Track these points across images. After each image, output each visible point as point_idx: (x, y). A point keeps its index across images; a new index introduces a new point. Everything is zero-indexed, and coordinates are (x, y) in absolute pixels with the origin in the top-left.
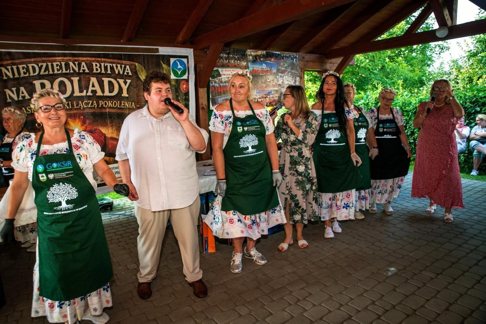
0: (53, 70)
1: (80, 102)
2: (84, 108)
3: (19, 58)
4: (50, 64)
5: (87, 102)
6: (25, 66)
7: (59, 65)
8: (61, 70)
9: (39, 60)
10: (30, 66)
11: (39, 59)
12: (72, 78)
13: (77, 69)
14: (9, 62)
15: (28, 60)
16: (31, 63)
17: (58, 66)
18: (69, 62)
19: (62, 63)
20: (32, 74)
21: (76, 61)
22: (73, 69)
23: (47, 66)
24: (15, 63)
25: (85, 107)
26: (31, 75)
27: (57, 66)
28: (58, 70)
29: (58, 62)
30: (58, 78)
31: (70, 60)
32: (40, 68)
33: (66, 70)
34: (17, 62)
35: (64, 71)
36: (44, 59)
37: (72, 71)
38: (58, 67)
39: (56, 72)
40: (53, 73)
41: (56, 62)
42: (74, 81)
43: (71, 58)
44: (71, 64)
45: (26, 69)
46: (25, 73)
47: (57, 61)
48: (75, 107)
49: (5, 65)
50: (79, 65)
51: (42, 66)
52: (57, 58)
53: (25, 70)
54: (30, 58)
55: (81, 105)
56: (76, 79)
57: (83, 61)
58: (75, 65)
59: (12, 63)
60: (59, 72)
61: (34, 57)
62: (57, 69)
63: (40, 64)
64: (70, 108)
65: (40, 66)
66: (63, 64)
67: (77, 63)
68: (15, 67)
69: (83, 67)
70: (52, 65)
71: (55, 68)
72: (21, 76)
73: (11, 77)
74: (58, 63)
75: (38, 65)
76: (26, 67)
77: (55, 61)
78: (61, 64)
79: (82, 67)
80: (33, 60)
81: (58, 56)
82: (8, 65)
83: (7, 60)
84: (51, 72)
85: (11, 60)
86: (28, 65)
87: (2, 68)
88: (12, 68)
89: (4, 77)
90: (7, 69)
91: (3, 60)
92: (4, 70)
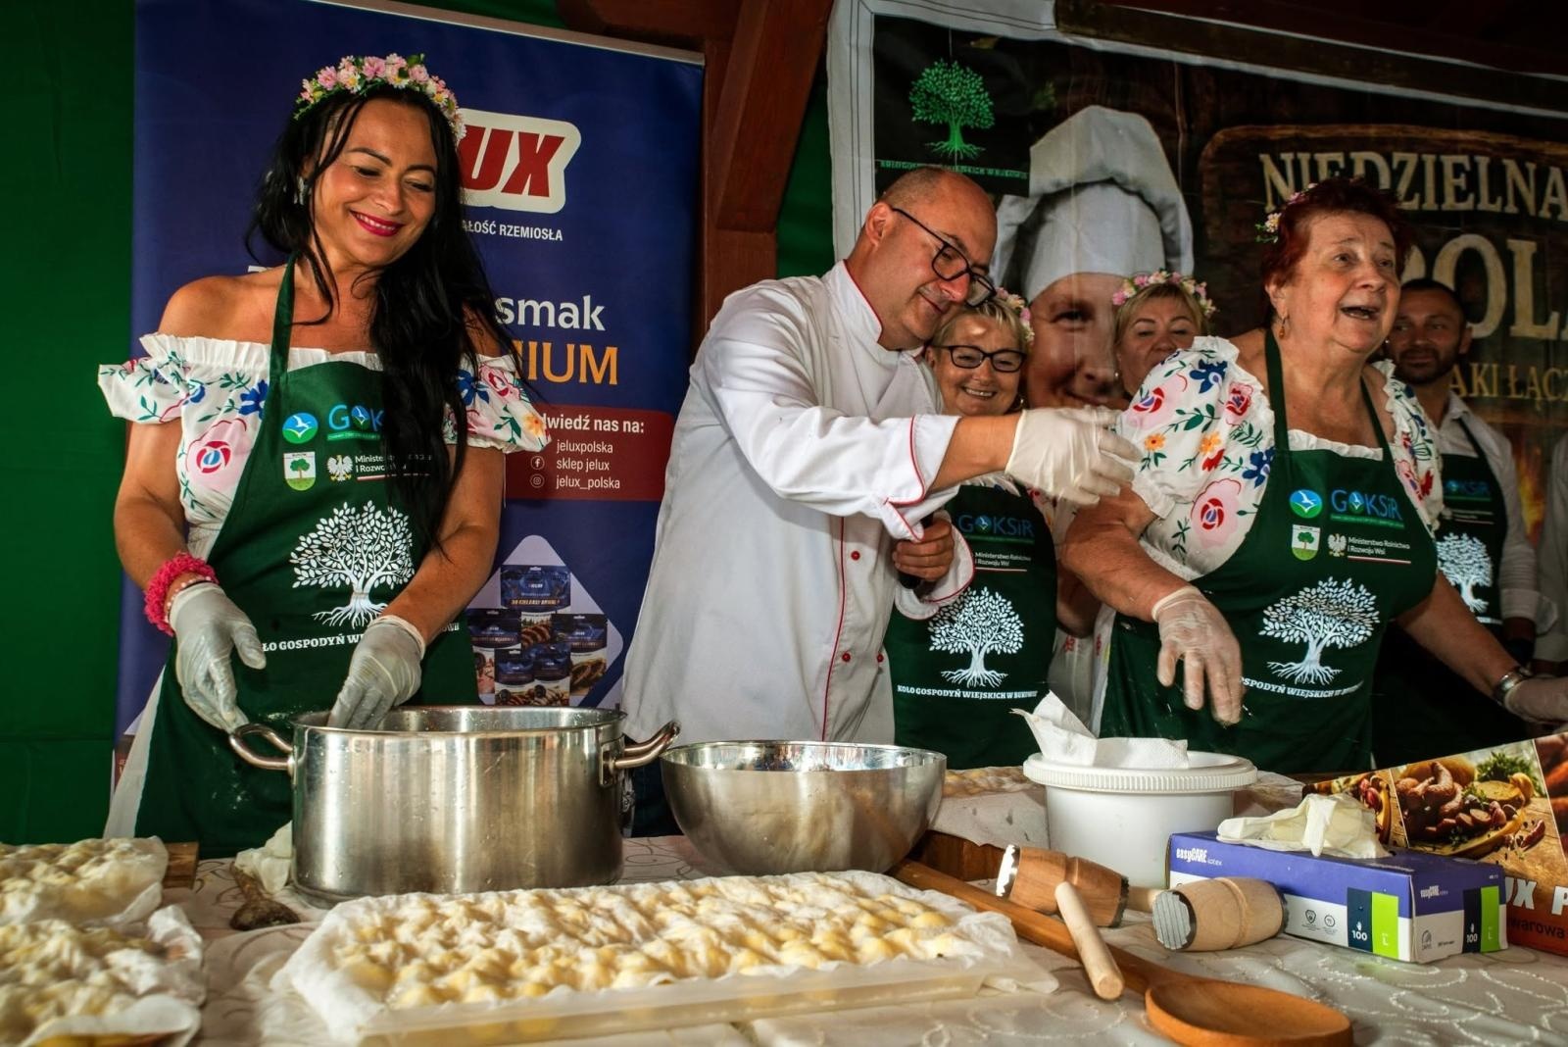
0: (1440, 198)
1: (1533, 370)
2: (1546, 405)
3: (1325, 120)
4: (1429, 159)
5: (1559, 372)
6: (1338, 157)
7: (1468, 167)
8: (1471, 197)
9: (1395, 134)
10: (1359, 159)
11: (1394, 130)
12: (1514, 244)
13: (1530, 199)
14: (1291, 131)
15: (1356, 130)
16: (1363, 144)
17: (1463, 175)
18: (1506, 162)
19: (1478, 158)
21: (1531, 155)
22: (1519, 200)
23: (1420, 167)
24: (1308, 140)
25: (1551, 398)
27: (1456, 176)
28: (1460, 196)
29: (1464, 152)
30: (1457, 235)
31: (1508, 151)
32: (1396, 175)
33: (1492, 200)
34: (1312, 135)
35: (1484, 205)
36: (1415, 131)
37: (1511, 209)
38: (1462, 182)
39: (1450, 202)
40: (1435, 207)
41: (1455, 152)
42: (1517, 259)
43: (1514, 141)
44: (1511, 167)
47: (1460, 146)
48: (1514, 396)
49: (1273, 143)
50: (1542, 177)
51: (1403, 164)
52: (1461, 135)
54: (1364, 120)
55: (1537, 389)
56: (1524, 250)
57: (1556, 161)
58: (1525, 172)
59: (1296, 138)
60: (1463, 206)
61: (1378, 120)
62: (1457, 189)
63: (1397, 157)
64: (1495, 395)
65: (1395, 165)
66: (1483, 162)
67: (1531, 167)
68: (1304, 158)
69: (1555, 193)
70: (1439, 167)
71: (1450, 182)
74: (1463, 159)
75: (1389, 159)
76: (1341, 163)
77: (1451, 147)
78: (1474, 165)
79: (1549, 190)
80: (1372, 131)
81: (1466, 128)
82: (1286, 145)
83: (1285, 122)
84: (1430, 204)
85: (1296, 120)
86: (1353, 155)
87: (1265, 158)
88: (1296, 164)
89: (1266, 201)
90: (1281, 166)
91: (1270, 121)
92: (1270, 171)
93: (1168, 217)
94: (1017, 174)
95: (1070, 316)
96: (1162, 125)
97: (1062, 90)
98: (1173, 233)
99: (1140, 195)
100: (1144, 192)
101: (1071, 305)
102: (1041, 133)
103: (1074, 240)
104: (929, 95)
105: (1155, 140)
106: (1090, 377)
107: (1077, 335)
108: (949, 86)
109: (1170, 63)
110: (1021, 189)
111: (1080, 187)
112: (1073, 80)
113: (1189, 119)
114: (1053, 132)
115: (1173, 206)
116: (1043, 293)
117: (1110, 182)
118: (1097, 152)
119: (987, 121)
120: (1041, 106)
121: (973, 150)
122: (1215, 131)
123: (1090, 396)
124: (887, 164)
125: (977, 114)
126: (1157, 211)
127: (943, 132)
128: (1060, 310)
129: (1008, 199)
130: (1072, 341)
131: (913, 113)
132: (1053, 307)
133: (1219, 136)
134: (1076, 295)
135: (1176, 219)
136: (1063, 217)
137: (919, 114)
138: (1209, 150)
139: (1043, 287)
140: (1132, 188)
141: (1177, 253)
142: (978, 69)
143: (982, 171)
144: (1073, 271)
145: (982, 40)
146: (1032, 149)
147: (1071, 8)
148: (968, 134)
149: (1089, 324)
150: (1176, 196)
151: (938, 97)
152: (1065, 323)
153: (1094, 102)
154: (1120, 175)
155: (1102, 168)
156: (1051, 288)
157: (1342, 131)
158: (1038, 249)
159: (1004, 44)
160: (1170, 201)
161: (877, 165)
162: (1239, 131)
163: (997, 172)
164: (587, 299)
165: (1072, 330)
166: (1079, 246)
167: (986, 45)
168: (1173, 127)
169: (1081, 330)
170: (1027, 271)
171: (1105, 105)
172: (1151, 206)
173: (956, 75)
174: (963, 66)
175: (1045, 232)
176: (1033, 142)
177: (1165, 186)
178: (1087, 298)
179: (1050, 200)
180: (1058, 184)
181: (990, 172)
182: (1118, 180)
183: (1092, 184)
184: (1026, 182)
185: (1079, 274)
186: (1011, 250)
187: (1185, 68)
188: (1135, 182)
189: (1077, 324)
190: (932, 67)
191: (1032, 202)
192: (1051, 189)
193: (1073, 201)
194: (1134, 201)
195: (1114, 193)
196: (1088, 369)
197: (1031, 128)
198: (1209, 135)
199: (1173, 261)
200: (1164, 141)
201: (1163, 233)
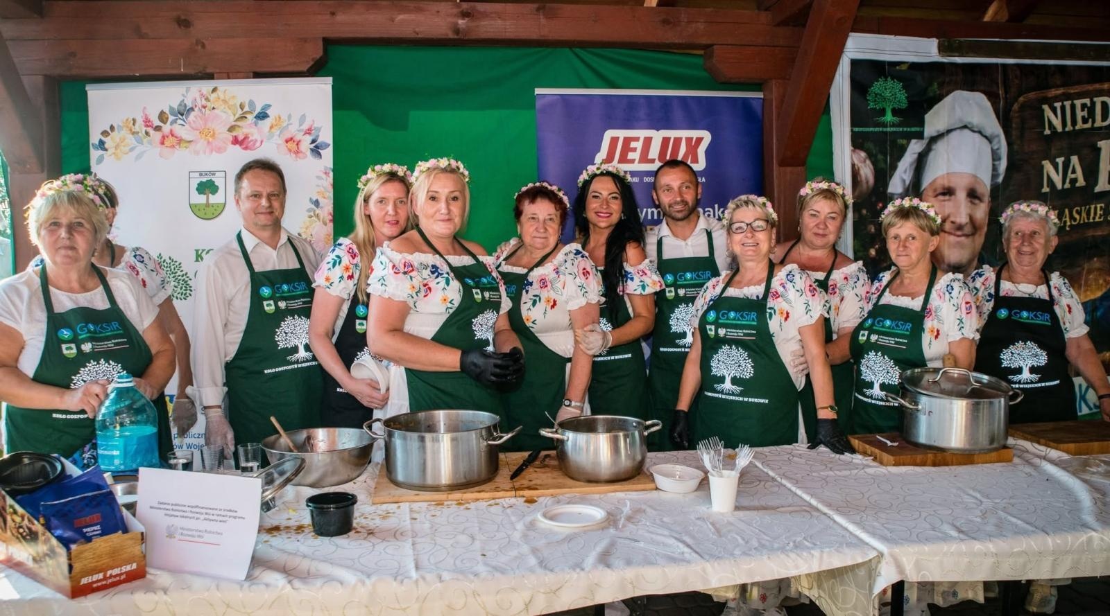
3: (1079, 83)
6: (1087, 101)
10: (1098, 100)
14: (1060, 91)
15: (1097, 86)
16: (1101, 93)
20: (1099, 123)
24: (1070, 94)
26: (1096, 125)
34: (1072, 91)
45: (1089, 108)
46: (1085, 121)
49: (1052, 98)
53: (1085, 113)
54: (1101, 81)
59: (1064, 94)
68: (1068, 104)
72: (1077, 128)
73: (1060, 129)
76: (1089, 105)
80: (1106, 86)
82: (1057, 99)
83: (1058, 87)
85: (1063, 85)
86: (1095, 99)
87: (1046, 107)
88: (1063, 108)
89: (1045, 129)
90: (1054, 110)
91: (1049, 87)
92: (1048, 112)
93: (995, 141)
94: (918, 129)
95: (943, 194)
96: (992, 97)
97: (941, 85)
98: (998, 149)
99: (980, 132)
100: (982, 131)
101: (944, 189)
102: (930, 107)
103: (946, 156)
104: (876, 94)
105: (988, 104)
106: (953, 222)
107: (946, 203)
108: (886, 89)
109: (996, 65)
110: (920, 136)
111: (949, 131)
112: (947, 80)
113: (1006, 92)
114: (936, 107)
115: (998, 136)
116: (930, 184)
117: (965, 127)
118: (958, 113)
119: (904, 105)
120: (931, 94)
121: (896, 119)
122: (1019, 96)
123: (953, 231)
124: (856, 129)
125: (899, 101)
126: (989, 139)
127: (882, 112)
128: (938, 192)
129: (913, 141)
130: (944, 206)
131: (868, 105)
132: (935, 190)
133: (1021, 99)
134: (947, 184)
135: (999, 142)
136: (940, 146)
137: (871, 105)
138: (1016, 107)
139: (930, 181)
140: (976, 129)
141: (1000, 159)
142: (900, 80)
143: (901, 129)
144: (945, 172)
145: (902, 65)
146: (927, 116)
147: (946, 44)
148: (895, 112)
149: (953, 197)
150: (999, 131)
151: (881, 95)
152: (941, 198)
153: (957, 89)
154: (969, 123)
155: (961, 121)
156: (934, 181)
157: (1090, 87)
158: (928, 163)
159: (914, 66)
160: (996, 133)
161: (852, 131)
162: (1032, 95)
163: (909, 129)
164: (716, 206)
165: (944, 201)
166: (948, 159)
167: (904, 67)
168: (997, 96)
169: (949, 200)
170: (922, 174)
171: (963, 90)
172: (986, 137)
173: (890, 83)
174: (892, 79)
175: (932, 155)
176: (926, 112)
177: (993, 126)
178: (952, 185)
179: (934, 140)
180: (938, 131)
181: (905, 129)
182: (969, 126)
183: (955, 129)
184: (922, 133)
185: (948, 174)
186: (914, 166)
187: (1004, 66)
188: (977, 127)
189: (947, 197)
190: (878, 81)
191: (925, 142)
192: (935, 134)
193: (946, 138)
194: (977, 136)
195: (966, 131)
196: (952, 219)
197: (925, 106)
198: (1016, 99)
199: (996, 163)
200: (992, 105)
201: (992, 149)
